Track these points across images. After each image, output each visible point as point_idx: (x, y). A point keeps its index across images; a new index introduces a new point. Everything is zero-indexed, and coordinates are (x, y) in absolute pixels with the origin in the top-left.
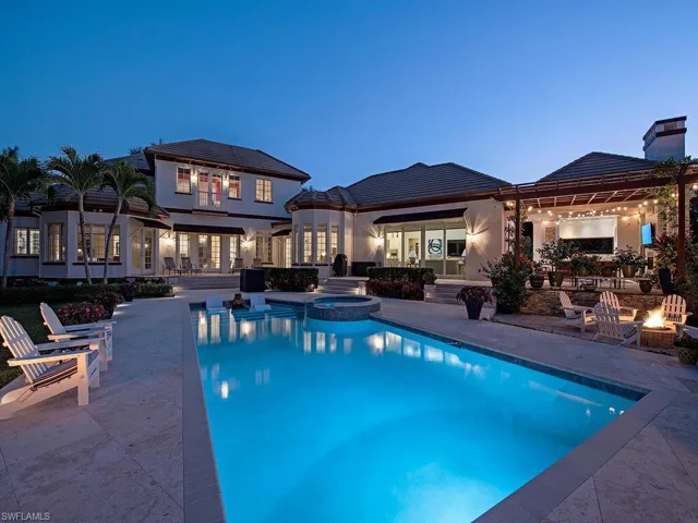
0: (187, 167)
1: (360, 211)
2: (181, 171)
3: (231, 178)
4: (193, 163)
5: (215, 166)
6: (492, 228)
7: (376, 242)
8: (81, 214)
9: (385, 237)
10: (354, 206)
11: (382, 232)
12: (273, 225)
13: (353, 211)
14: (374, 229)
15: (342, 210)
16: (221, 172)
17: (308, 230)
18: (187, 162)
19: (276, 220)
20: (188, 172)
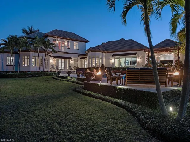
0: (56, 39)
1: (107, 53)
2: (54, 40)
3: (67, 42)
4: (57, 38)
5: (63, 39)
6: (143, 58)
7: (112, 61)
8: (38, 54)
9: (115, 60)
10: (106, 51)
11: (114, 59)
12: (79, 56)
13: (105, 53)
14: (111, 58)
15: (103, 52)
16: (64, 40)
17: (93, 58)
18: (56, 37)
19: (80, 55)
20: (56, 40)
